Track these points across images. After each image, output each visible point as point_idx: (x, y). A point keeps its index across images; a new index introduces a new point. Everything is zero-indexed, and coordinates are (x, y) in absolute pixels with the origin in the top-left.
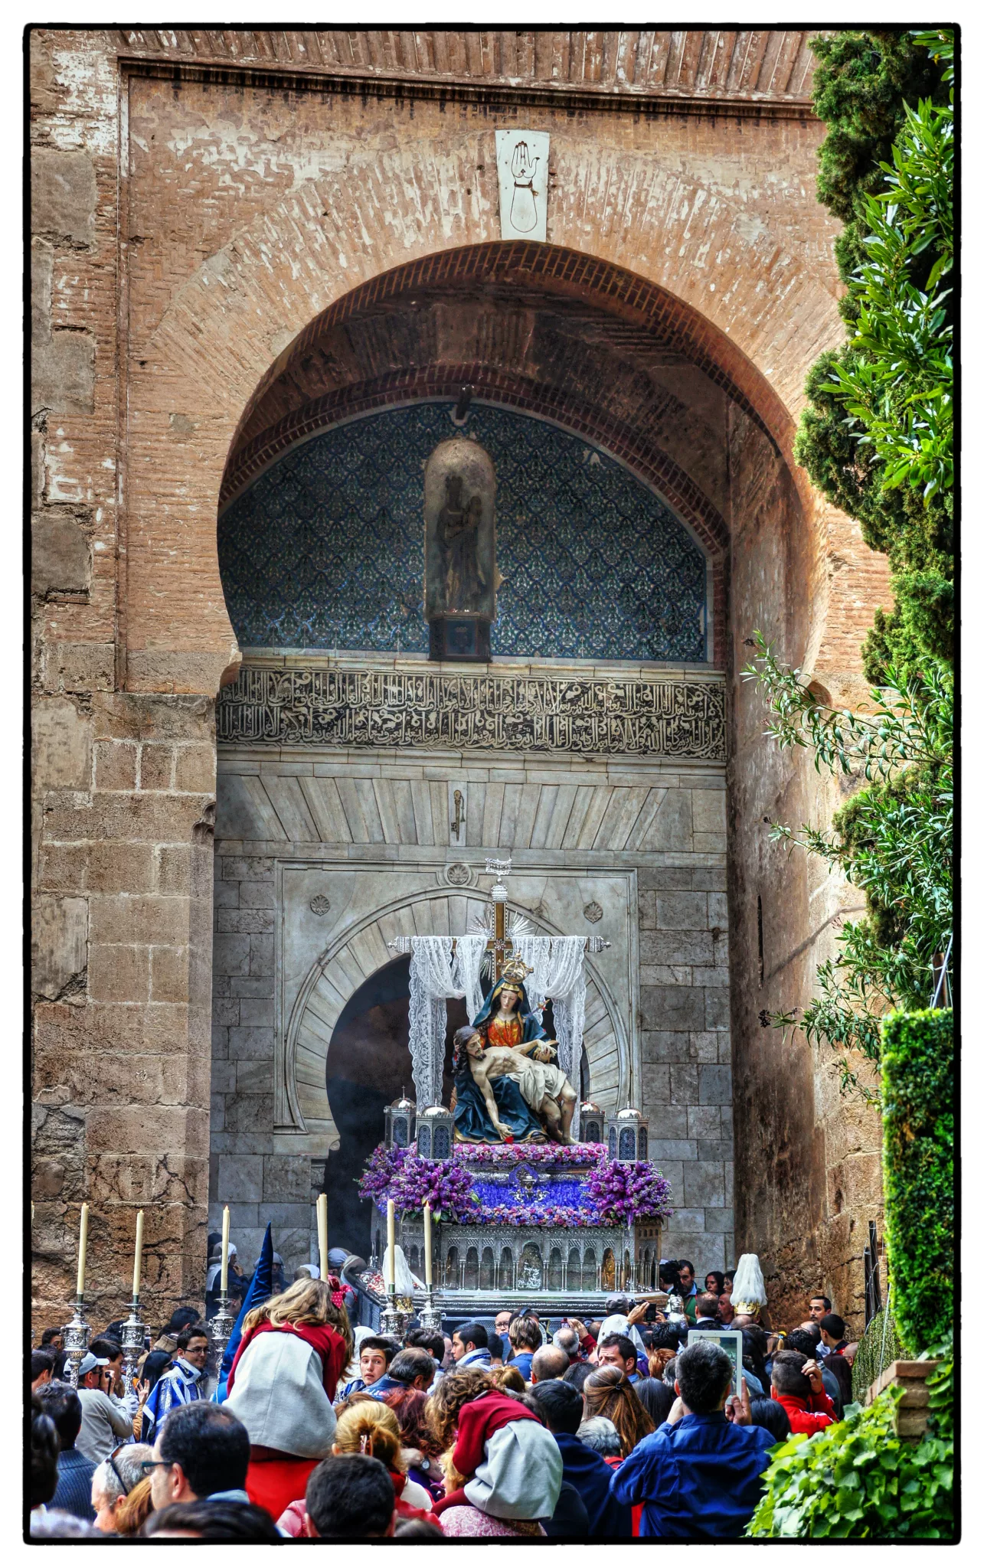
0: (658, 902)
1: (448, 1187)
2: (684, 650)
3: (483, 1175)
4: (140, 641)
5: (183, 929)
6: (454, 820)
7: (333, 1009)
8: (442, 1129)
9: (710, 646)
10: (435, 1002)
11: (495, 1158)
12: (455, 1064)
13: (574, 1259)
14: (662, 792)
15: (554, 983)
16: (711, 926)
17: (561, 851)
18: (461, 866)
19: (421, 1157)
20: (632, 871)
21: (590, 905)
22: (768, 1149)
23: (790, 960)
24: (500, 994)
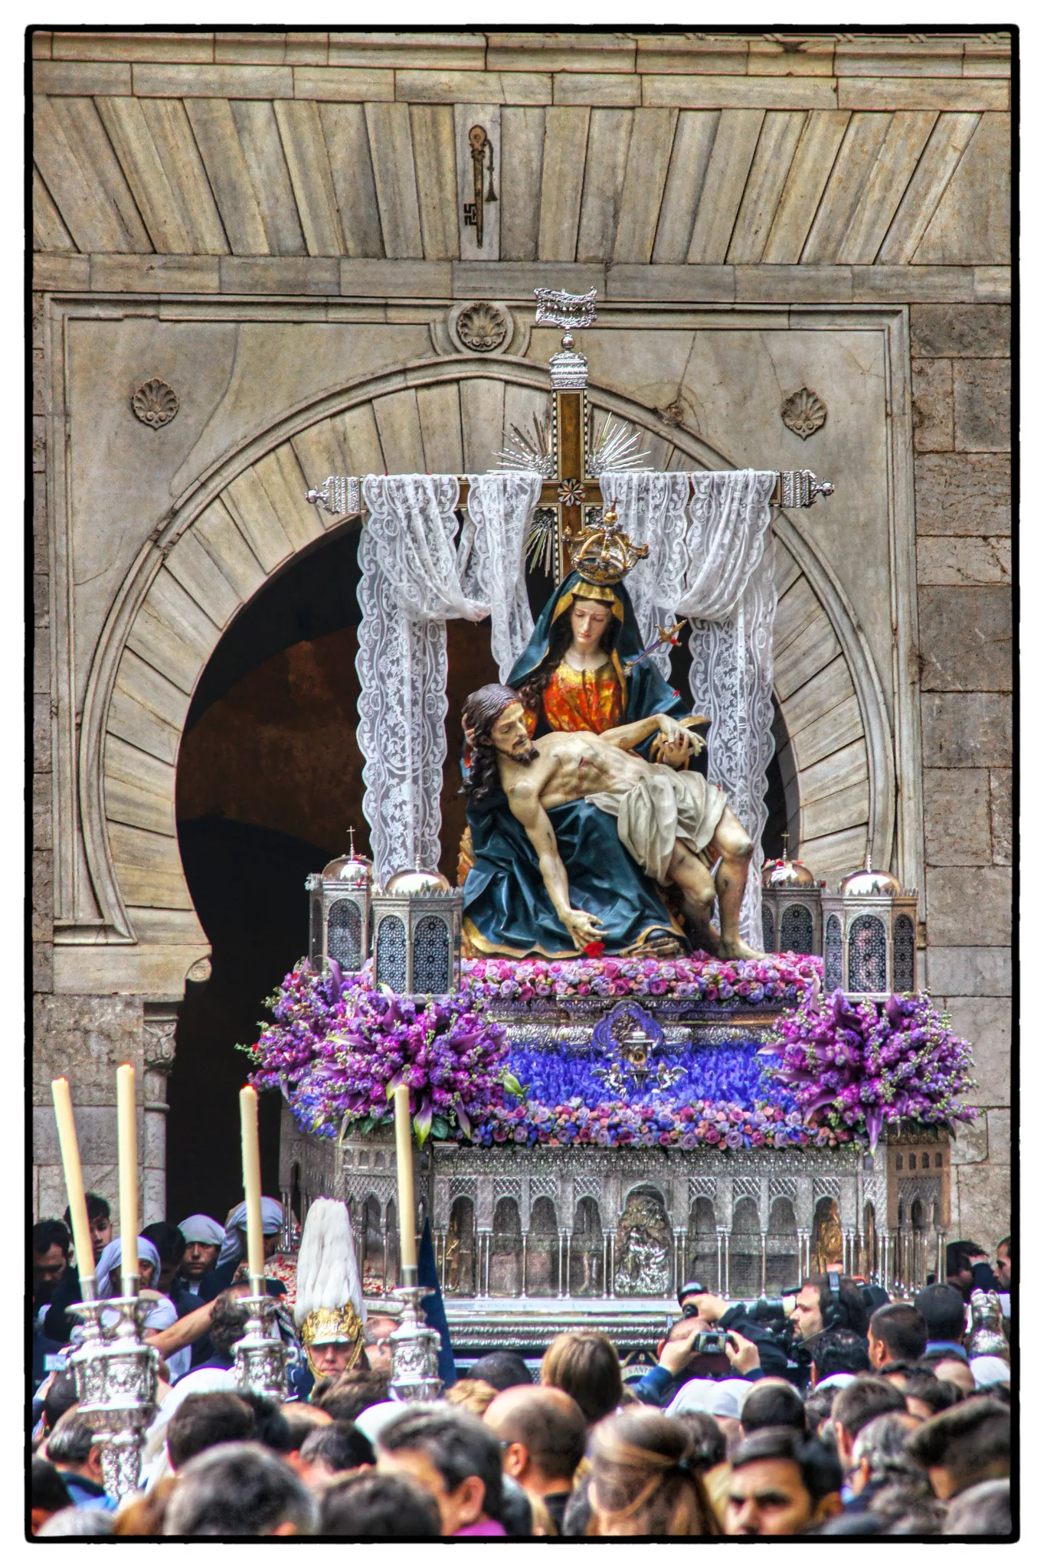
0: (958, 387)
1: (448, 1059)
3: (532, 1031)
6: (469, 198)
7: (191, 648)
8: (432, 924)
10: (421, 628)
11: (562, 991)
12: (467, 773)
13: (747, 1223)
14: (967, 121)
15: (698, 582)
17: (728, 268)
18: (489, 309)
19: (386, 991)
20: (897, 313)
21: (799, 395)
24: (571, 608)
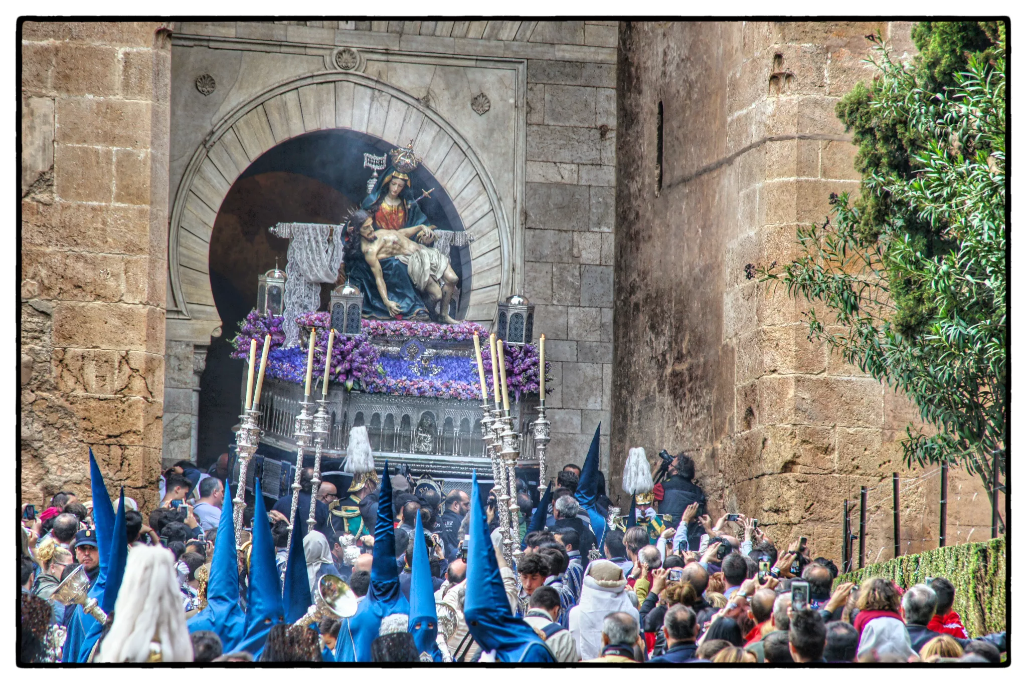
0: (548, 96)
1: (359, 360)
5: (144, 132)
7: (217, 193)
8: (354, 307)
11: (388, 332)
16: (599, 124)
17: (452, 39)
18: (349, 51)
19: (336, 332)
20: (522, 62)
21: (479, 96)
22: (660, 358)
23: (699, 174)
24: (390, 181)
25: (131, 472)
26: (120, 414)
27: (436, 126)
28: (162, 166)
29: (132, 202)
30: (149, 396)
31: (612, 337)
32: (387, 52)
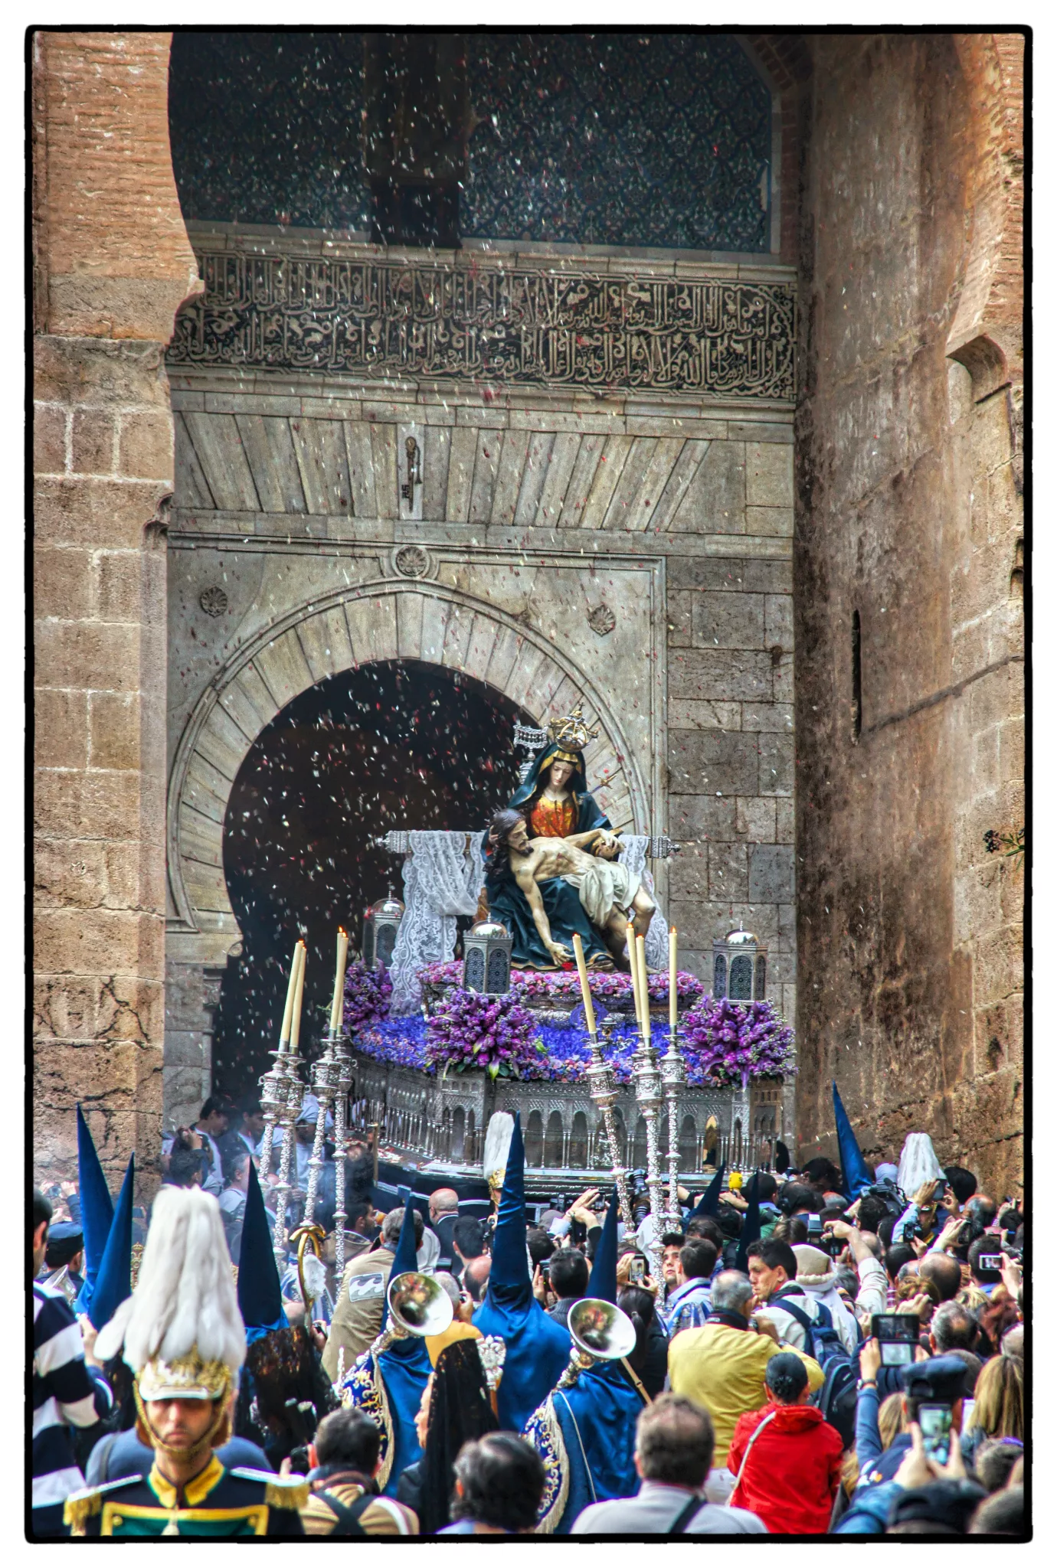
0: (695, 608)
1: (508, 1032)
2: (737, 234)
4: (66, 261)
5: (130, 671)
6: (405, 481)
7: (233, 752)
8: (499, 953)
9: (775, 226)
11: (552, 990)
14: (703, 445)
16: (769, 645)
17: (559, 530)
18: (416, 549)
19: (472, 991)
20: (658, 561)
21: (599, 609)
22: (864, 972)
23: (913, 711)
24: (552, 765)
25: (120, 1150)
26: (103, 1066)
27: (539, 653)
28: (156, 713)
29: (116, 766)
30: (144, 1040)
31: (794, 945)
32: (469, 550)
